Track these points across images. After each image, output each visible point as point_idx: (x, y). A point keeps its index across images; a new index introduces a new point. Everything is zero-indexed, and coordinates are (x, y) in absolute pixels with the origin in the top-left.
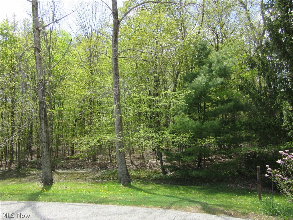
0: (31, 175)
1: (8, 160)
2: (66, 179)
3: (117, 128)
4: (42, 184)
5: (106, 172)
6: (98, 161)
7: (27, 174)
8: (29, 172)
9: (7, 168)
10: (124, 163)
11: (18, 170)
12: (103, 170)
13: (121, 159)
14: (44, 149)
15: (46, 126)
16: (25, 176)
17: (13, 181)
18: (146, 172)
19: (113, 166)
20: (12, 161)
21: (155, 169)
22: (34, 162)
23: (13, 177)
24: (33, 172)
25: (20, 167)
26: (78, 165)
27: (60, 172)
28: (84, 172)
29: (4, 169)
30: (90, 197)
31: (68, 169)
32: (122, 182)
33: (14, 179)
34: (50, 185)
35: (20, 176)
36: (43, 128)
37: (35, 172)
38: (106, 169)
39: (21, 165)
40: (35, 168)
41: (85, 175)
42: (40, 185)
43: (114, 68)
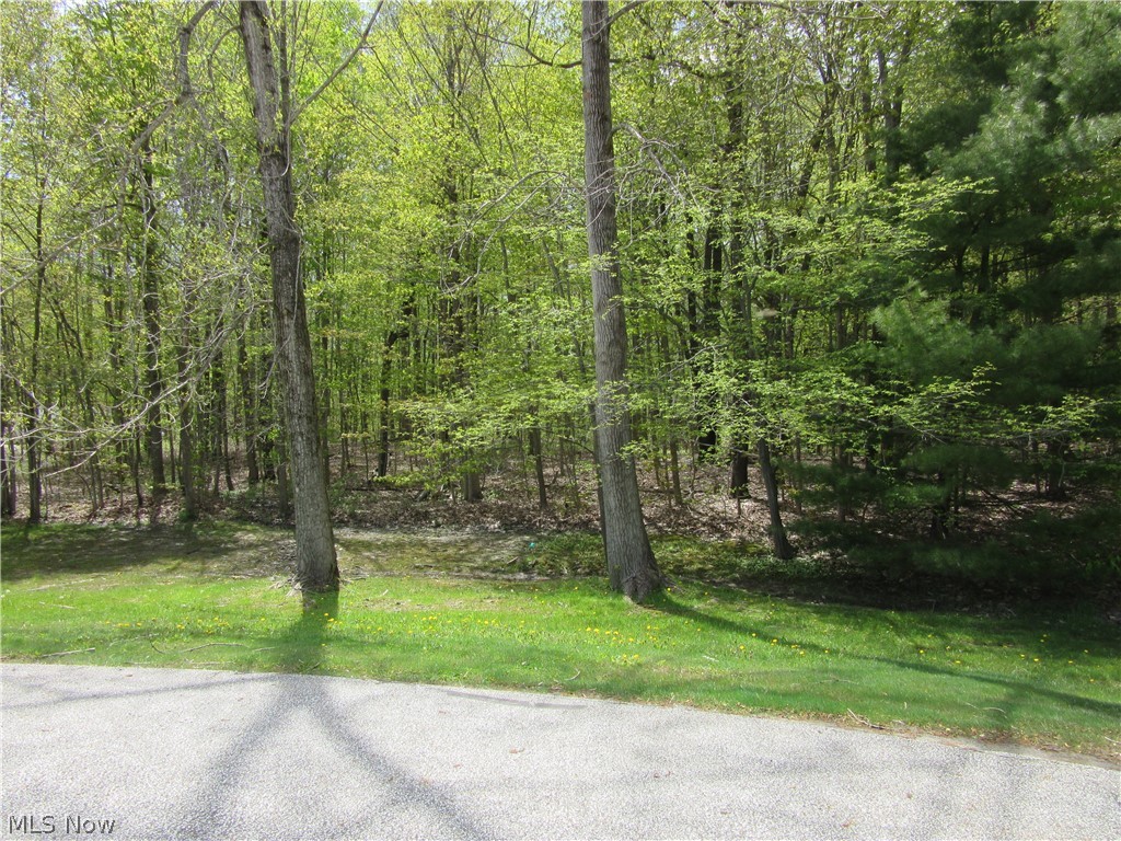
0: (242, 548)
1: (147, 488)
2: (381, 568)
3: (604, 358)
4: (298, 584)
5: (535, 542)
6: (491, 499)
7: (226, 543)
8: (230, 537)
9: (145, 520)
10: (634, 506)
11: (189, 528)
12: (520, 533)
13: (622, 491)
14: (300, 446)
15: (302, 348)
16: (215, 550)
17: (174, 569)
18: (702, 549)
19: (555, 518)
20: (159, 493)
21: (741, 538)
22: (242, 497)
23: (175, 554)
24: (246, 538)
25: (190, 517)
26: (414, 512)
27: (348, 537)
28: (444, 539)
29: (134, 522)
30: (560, 660)
31: (379, 525)
32: (626, 588)
33: (179, 564)
34: (329, 590)
35: (198, 550)
36: (292, 356)
37: (252, 537)
38: (530, 529)
39: (198, 507)
40: (251, 519)
41: (451, 551)
42: (291, 592)
43: (592, 87)
